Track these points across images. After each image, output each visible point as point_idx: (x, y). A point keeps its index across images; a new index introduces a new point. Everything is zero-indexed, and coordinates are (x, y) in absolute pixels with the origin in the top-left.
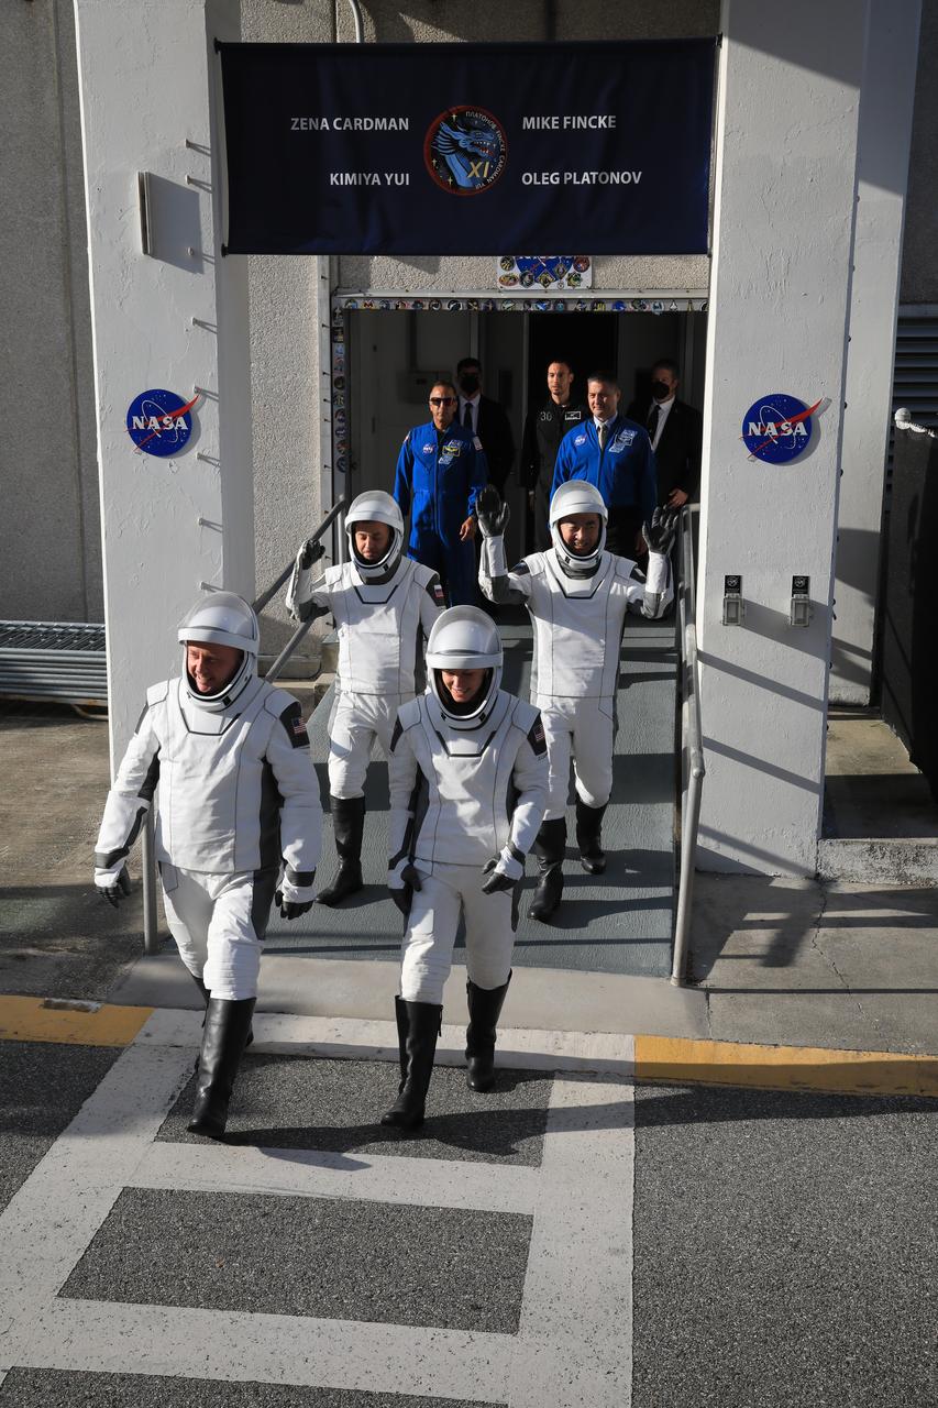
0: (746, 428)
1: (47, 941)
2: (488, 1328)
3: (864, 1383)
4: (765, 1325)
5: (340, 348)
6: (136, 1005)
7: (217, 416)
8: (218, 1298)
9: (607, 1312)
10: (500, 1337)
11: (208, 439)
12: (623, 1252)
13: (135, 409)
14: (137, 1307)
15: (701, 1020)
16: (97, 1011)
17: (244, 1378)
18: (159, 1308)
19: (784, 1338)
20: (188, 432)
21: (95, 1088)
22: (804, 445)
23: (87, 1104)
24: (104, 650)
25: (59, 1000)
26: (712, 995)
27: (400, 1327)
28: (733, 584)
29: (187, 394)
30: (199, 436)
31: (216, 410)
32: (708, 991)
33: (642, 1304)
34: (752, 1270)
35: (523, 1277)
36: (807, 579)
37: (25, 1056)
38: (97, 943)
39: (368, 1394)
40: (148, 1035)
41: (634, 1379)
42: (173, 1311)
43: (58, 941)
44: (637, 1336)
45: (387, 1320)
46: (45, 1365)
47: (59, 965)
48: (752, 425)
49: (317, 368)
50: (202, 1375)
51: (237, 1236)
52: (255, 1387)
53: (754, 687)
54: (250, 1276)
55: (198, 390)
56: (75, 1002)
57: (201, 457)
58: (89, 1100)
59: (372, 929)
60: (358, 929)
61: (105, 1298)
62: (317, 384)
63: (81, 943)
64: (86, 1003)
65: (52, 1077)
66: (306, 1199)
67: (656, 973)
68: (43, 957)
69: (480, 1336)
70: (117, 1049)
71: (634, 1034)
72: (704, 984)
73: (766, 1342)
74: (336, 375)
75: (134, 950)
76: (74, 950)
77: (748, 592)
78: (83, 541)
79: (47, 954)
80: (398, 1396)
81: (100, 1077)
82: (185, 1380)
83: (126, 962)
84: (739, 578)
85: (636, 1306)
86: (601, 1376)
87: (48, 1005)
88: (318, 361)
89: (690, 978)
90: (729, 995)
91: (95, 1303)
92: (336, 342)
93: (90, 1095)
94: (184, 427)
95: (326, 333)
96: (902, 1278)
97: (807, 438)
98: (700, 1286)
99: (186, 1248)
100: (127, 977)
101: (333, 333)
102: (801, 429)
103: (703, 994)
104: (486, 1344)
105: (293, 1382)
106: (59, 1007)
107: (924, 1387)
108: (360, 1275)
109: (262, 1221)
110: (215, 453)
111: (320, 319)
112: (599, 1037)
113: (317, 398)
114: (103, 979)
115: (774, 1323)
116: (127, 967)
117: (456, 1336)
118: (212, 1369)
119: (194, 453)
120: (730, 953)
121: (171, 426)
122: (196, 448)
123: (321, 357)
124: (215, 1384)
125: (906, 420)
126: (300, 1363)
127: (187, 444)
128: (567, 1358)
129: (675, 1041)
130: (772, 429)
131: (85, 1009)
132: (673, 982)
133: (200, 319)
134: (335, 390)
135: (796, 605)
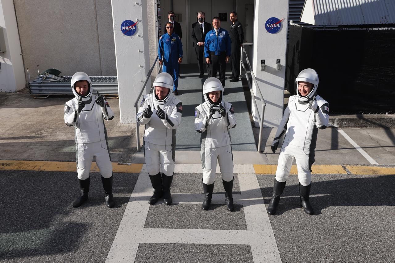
0: (266, 25)
1: (114, 150)
2: (240, 229)
3: (324, 235)
4: (300, 225)
5: (159, 9)
6: (139, 163)
7: (142, 26)
8: (179, 226)
9: (265, 224)
10: (244, 231)
11: (140, 32)
12: (265, 211)
13: (123, 25)
14: (162, 229)
15: (266, 160)
16: (130, 165)
17: (191, 243)
18: (167, 229)
19: (304, 227)
20: (135, 30)
21: (136, 182)
22: (279, 29)
23: (136, 186)
24: (117, 82)
25: (121, 163)
26: (267, 155)
27: (221, 230)
28: (263, 62)
29: (135, 21)
30: (138, 31)
31: (142, 24)
32: (266, 154)
33: (272, 222)
34: (293, 213)
35: (245, 218)
36: (280, 60)
37: (118, 176)
38: (126, 150)
39: (219, 245)
40: (144, 170)
41: (275, 238)
42: (171, 230)
43: (117, 150)
44: (273, 229)
45: (218, 229)
46: (147, 242)
47: (118, 155)
48: (267, 25)
49: (154, 14)
50: (182, 243)
51: (179, 213)
52: (194, 245)
53: (268, 85)
54: (185, 221)
55: (137, 20)
56: (125, 163)
57: (138, 36)
58: (136, 185)
59: (188, 144)
60: (184, 144)
61: (154, 228)
62: (154, 17)
63: (122, 150)
64: (127, 163)
65: (126, 180)
66: (192, 204)
67: (253, 150)
68: (114, 153)
69: (240, 231)
70: (138, 173)
71: (252, 164)
72: (264, 152)
73: (301, 228)
74: (159, 15)
75: (134, 151)
76: (121, 151)
77: (266, 64)
78: (100, 57)
79: (115, 153)
80: (226, 245)
81: (136, 180)
82: (178, 244)
83: (134, 154)
84: (264, 60)
85: (271, 223)
86: (268, 238)
87: (119, 164)
88: (154, 12)
89: (261, 152)
90: (271, 155)
91: (153, 229)
92: (158, 7)
93: (136, 184)
94: (135, 29)
95: (156, 5)
96: (325, 213)
97: (280, 27)
98: (283, 217)
99: (168, 216)
100: (135, 157)
101: (158, 5)
102: (278, 25)
103: (265, 154)
104: (241, 232)
105: (202, 243)
106: (122, 164)
107: (336, 235)
108: (209, 220)
109: (184, 209)
110: (142, 35)
111: (155, 2)
112: (245, 165)
113: (154, 21)
114: (130, 158)
115: (301, 224)
116: (134, 155)
117: (234, 232)
118: (183, 241)
119: (137, 35)
120: (268, 145)
121: (131, 29)
122: (137, 34)
123: (155, 12)
124: (185, 244)
125: (292, 23)
126: (202, 239)
127: (135, 33)
128: (260, 234)
129: (262, 165)
130: (272, 25)
131: (128, 165)
132: (258, 152)
133: (137, 3)
134: (159, 19)
135: (278, 66)
